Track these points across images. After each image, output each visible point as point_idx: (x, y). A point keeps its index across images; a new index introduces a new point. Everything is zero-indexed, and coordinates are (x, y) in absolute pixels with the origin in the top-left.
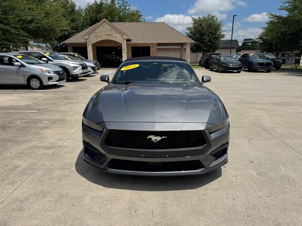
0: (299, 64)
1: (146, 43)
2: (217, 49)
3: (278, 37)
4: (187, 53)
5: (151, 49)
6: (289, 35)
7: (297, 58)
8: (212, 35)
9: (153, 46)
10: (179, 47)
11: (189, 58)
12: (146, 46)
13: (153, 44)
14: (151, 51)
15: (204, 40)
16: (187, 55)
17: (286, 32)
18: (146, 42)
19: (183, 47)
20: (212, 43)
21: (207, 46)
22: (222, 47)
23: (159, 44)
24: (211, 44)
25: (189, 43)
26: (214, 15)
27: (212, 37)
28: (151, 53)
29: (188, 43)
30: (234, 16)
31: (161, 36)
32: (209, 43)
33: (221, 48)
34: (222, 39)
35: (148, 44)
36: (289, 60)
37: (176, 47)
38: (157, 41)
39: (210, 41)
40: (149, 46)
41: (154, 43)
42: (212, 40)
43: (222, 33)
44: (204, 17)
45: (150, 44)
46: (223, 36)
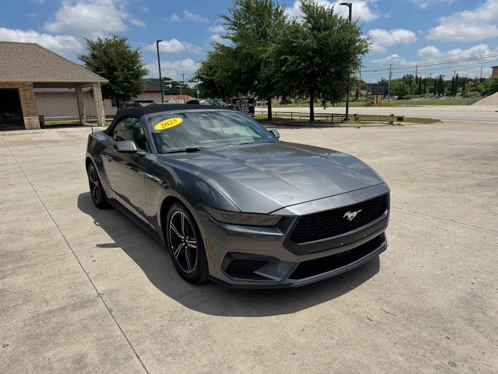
0: (254, 114)
1: (6, 83)
2: (139, 92)
3: (228, 76)
4: (97, 100)
5: (21, 93)
6: (244, 73)
7: (251, 105)
8: (128, 71)
9: (26, 88)
10: (73, 90)
11: (102, 109)
12: (7, 87)
13: (23, 84)
14: (21, 98)
15: (116, 78)
16: (97, 103)
17: (239, 69)
18: (6, 80)
19: (81, 90)
20: (129, 82)
21: (123, 89)
22: (145, 90)
23: (36, 85)
24: (130, 85)
25: (99, 83)
26: (125, 38)
27: (129, 74)
28: (22, 100)
29: (97, 83)
30: (158, 42)
31: (39, 69)
32: (125, 84)
33: (146, 92)
34: (144, 78)
35: (12, 84)
36: (241, 108)
37: (66, 90)
38: (34, 79)
39: (126, 79)
40: (16, 87)
41: (26, 83)
42: (130, 79)
43: (143, 68)
44: (108, 40)
45: (17, 84)
46: (145, 73)
